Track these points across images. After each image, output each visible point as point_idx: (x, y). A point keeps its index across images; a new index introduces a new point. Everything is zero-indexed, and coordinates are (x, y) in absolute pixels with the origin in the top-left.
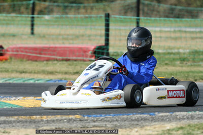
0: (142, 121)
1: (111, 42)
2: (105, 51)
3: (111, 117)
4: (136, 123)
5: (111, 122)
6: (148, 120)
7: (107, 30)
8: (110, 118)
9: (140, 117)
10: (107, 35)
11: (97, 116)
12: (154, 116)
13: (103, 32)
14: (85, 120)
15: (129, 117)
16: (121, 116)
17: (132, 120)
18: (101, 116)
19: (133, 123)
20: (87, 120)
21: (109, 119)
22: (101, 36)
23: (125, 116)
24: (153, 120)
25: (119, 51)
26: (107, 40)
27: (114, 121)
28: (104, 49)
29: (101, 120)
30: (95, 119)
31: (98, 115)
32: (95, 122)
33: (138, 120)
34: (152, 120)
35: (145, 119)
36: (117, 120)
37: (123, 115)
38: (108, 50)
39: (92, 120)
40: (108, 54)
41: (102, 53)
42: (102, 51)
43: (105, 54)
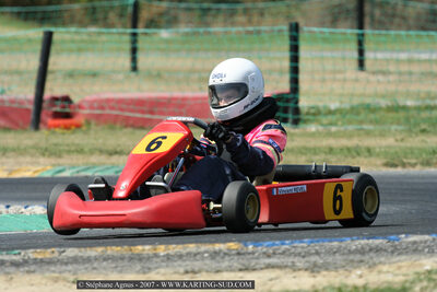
0: (372, 254)
1: (303, 86)
2: (291, 105)
3: (305, 245)
4: (358, 257)
5: (304, 257)
6: (385, 250)
7: (295, 59)
8: (303, 247)
9: (367, 244)
10: (295, 70)
11: (274, 245)
12: (397, 243)
13: (286, 64)
14: (249, 254)
15: (343, 245)
16: (327, 244)
17: (350, 252)
18: (283, 244)
19: (351, 257)
20: (253, 253)
21: (299, 250)
22: (281, 72)
23: (335, 244)
24: (396, 251)
25: (321, 104)
26: (295, 81)
27: (310, 254)
28: (288, 101)
29: (283, 253)
30: (271, 251)
31: (277, 242)
32: (269, 256)
33: (362, 251)
34: (393, 252)
35: (378, 250)
36: (317, 253)
37: (331, 241)
38: (297, 102)
39: (264, 253)
40: (297, 111)
41: (286, 110)
42: (286, 105)
43: (290, 111)
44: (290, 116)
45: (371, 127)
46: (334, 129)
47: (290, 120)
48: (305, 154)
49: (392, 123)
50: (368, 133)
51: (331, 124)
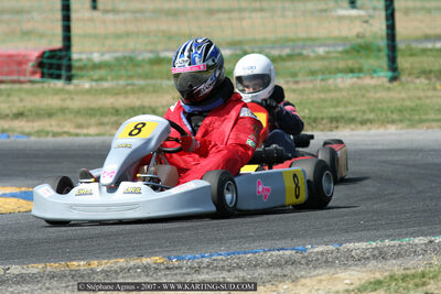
2: (64, 62)
28: (60, 58)
38: (70, 59)
40: (69, 68)
41: (59, 67)
42: (59, 62)
43: (64, 68)
44: (63, 73)
45: (141, 82)
46: (106, 85)
47: (64, 77)
48: (95, 116)
49: (162, 78)
50: (142, 89)
51: (101, 79)
